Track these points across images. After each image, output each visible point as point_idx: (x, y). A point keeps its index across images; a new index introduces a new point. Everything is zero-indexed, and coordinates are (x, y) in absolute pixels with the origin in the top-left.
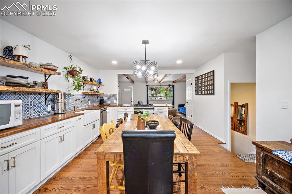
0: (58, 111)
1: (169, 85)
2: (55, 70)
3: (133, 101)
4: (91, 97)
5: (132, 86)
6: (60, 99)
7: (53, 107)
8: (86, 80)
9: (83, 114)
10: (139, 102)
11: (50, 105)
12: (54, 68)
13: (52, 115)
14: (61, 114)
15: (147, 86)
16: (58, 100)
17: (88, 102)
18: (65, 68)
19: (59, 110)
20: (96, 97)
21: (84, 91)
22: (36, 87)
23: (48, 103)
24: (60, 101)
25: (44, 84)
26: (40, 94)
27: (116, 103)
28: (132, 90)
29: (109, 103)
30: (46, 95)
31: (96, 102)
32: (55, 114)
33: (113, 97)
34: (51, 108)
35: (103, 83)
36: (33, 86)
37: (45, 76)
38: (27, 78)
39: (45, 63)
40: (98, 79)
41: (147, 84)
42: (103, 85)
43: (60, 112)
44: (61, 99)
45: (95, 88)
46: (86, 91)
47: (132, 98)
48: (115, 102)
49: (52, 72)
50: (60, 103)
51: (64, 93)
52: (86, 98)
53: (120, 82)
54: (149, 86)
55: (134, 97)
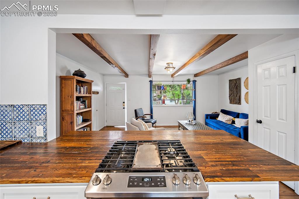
1: (189, 81)
3: (126, 107)
5: (124, 82)
15: (151, 82)
28: (124, 89)
33: (33, 112)
41: (151, 79)
47: (124, 102)
53: (104, 75)
54: (153, 82)
55: (128, 100)
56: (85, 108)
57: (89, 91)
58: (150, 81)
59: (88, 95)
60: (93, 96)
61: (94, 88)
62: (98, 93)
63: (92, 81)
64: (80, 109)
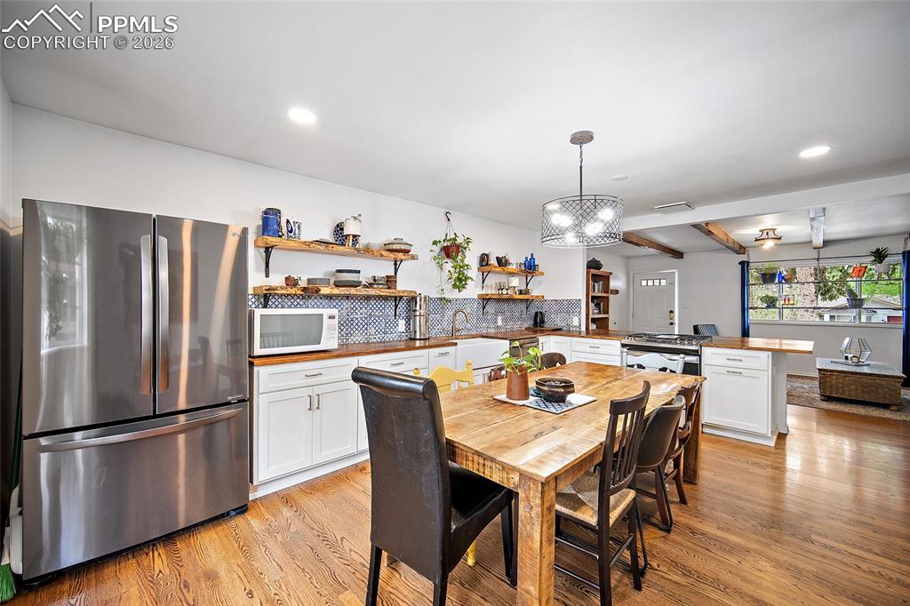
0: (415, 335)
1: (879, 255)
2: (406, 252)
3: (676, 321)
4: (506, 306)
5: (674, 270)
6: (418, 308)
7: (408, 324)
8: (487, 264)
9: (456, 344)
10: (696, 328)
11: (404, 321)
12: (403, 247)
13: (406, 340)
14: (420, 339)
15: (744, 263)
16: (415, 311)
17: (496, 319)
18: (435, 243)
19: (415, 332)
20: (522, 306)
21: (484, 292)
22: (375, 286)
23: (399, 317)
24: (418, 313)
25: (390, 281)
26: (386, 298)
27: (577, 324)
28: (672, 284)
29: (560, 324)
30: (396, 300)
31: (520, 318)
32: (411, 339)
33: (571, 306)
34: (404, 327)
35: (540, 269)
36: (370, 285)
37: (395, 264)
38: (359, 272)
39: (392, 240)
40: (526, 258)
41: (743, 258)
42: (542, 274)
43: (418, 337)
44: (420, 309)
45: (515, 282)
46: (489, 292)
47: (671, 312)
48: (575, 322)
49: (401, 256)
50: (418, 318)
51: (425, 297)
52: (490, 308)
53: (628, 258)
54: (751, 264)
55: (682, 307)
56: (600, 313)
57: (606, 289)
58: (740, 263)
59: (604, 295)
60: (612, 297)
61: (613, 284)
62: (617, 292)
63: (611, 274)
64: (593, 314)
